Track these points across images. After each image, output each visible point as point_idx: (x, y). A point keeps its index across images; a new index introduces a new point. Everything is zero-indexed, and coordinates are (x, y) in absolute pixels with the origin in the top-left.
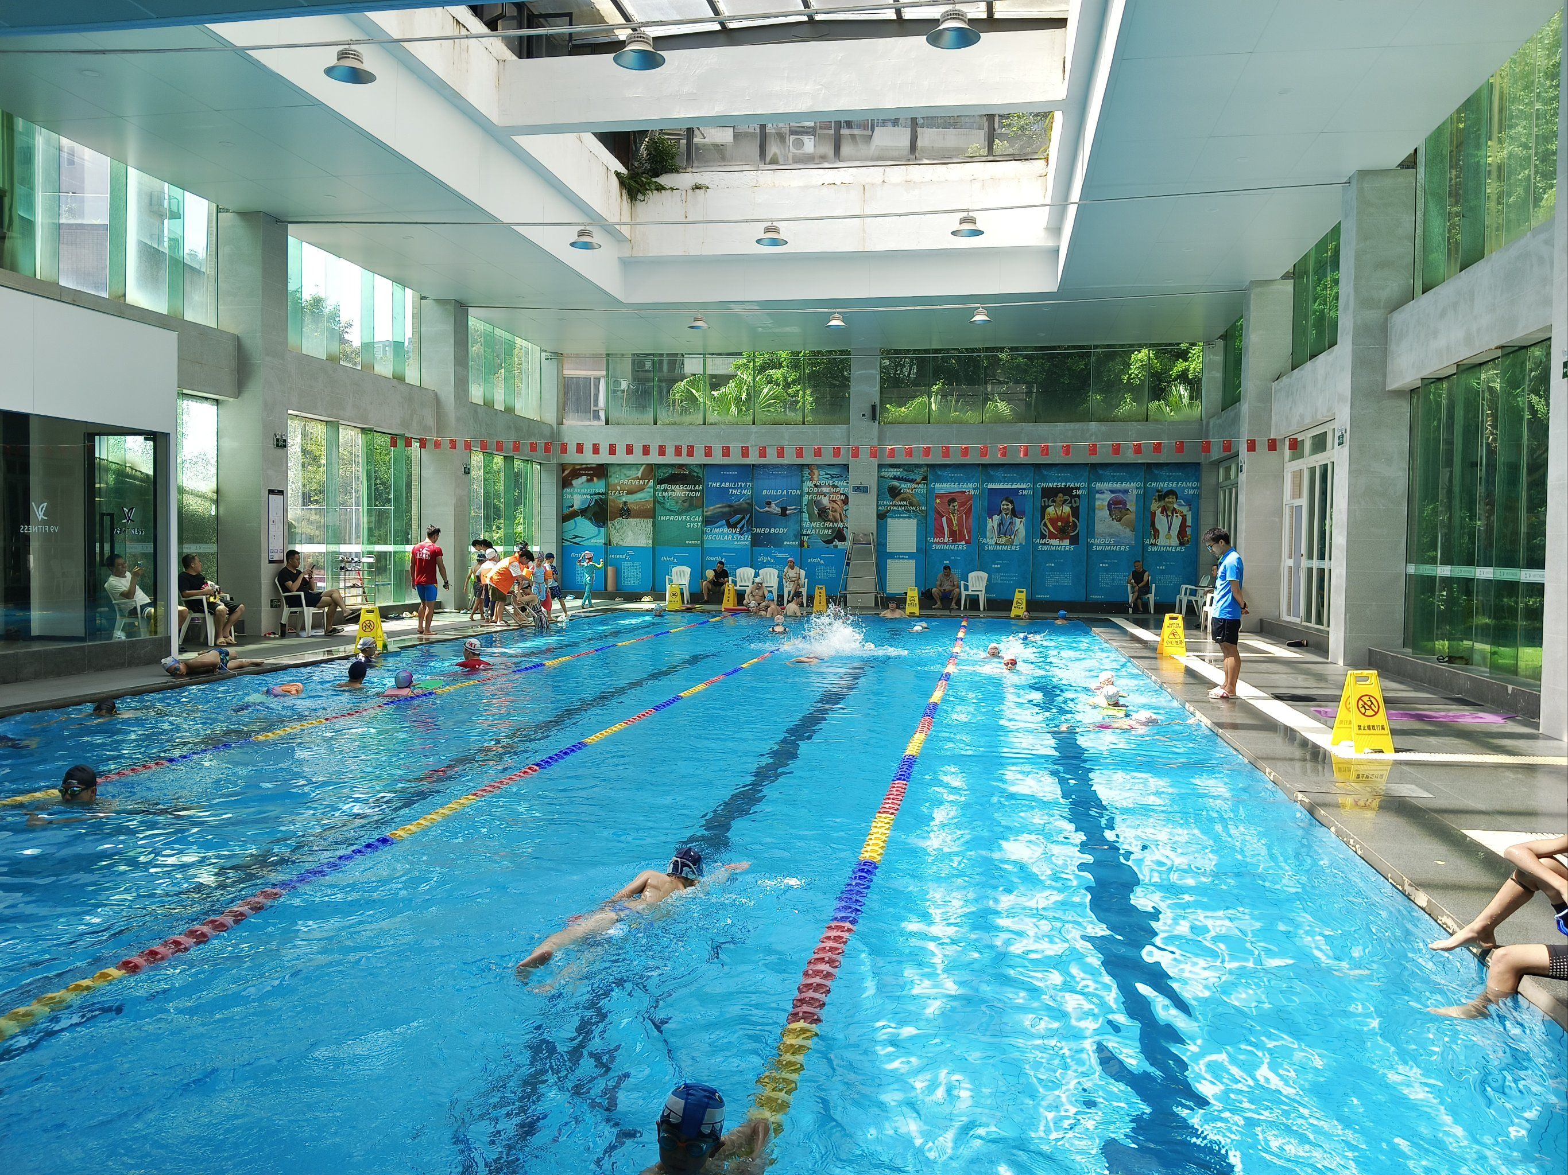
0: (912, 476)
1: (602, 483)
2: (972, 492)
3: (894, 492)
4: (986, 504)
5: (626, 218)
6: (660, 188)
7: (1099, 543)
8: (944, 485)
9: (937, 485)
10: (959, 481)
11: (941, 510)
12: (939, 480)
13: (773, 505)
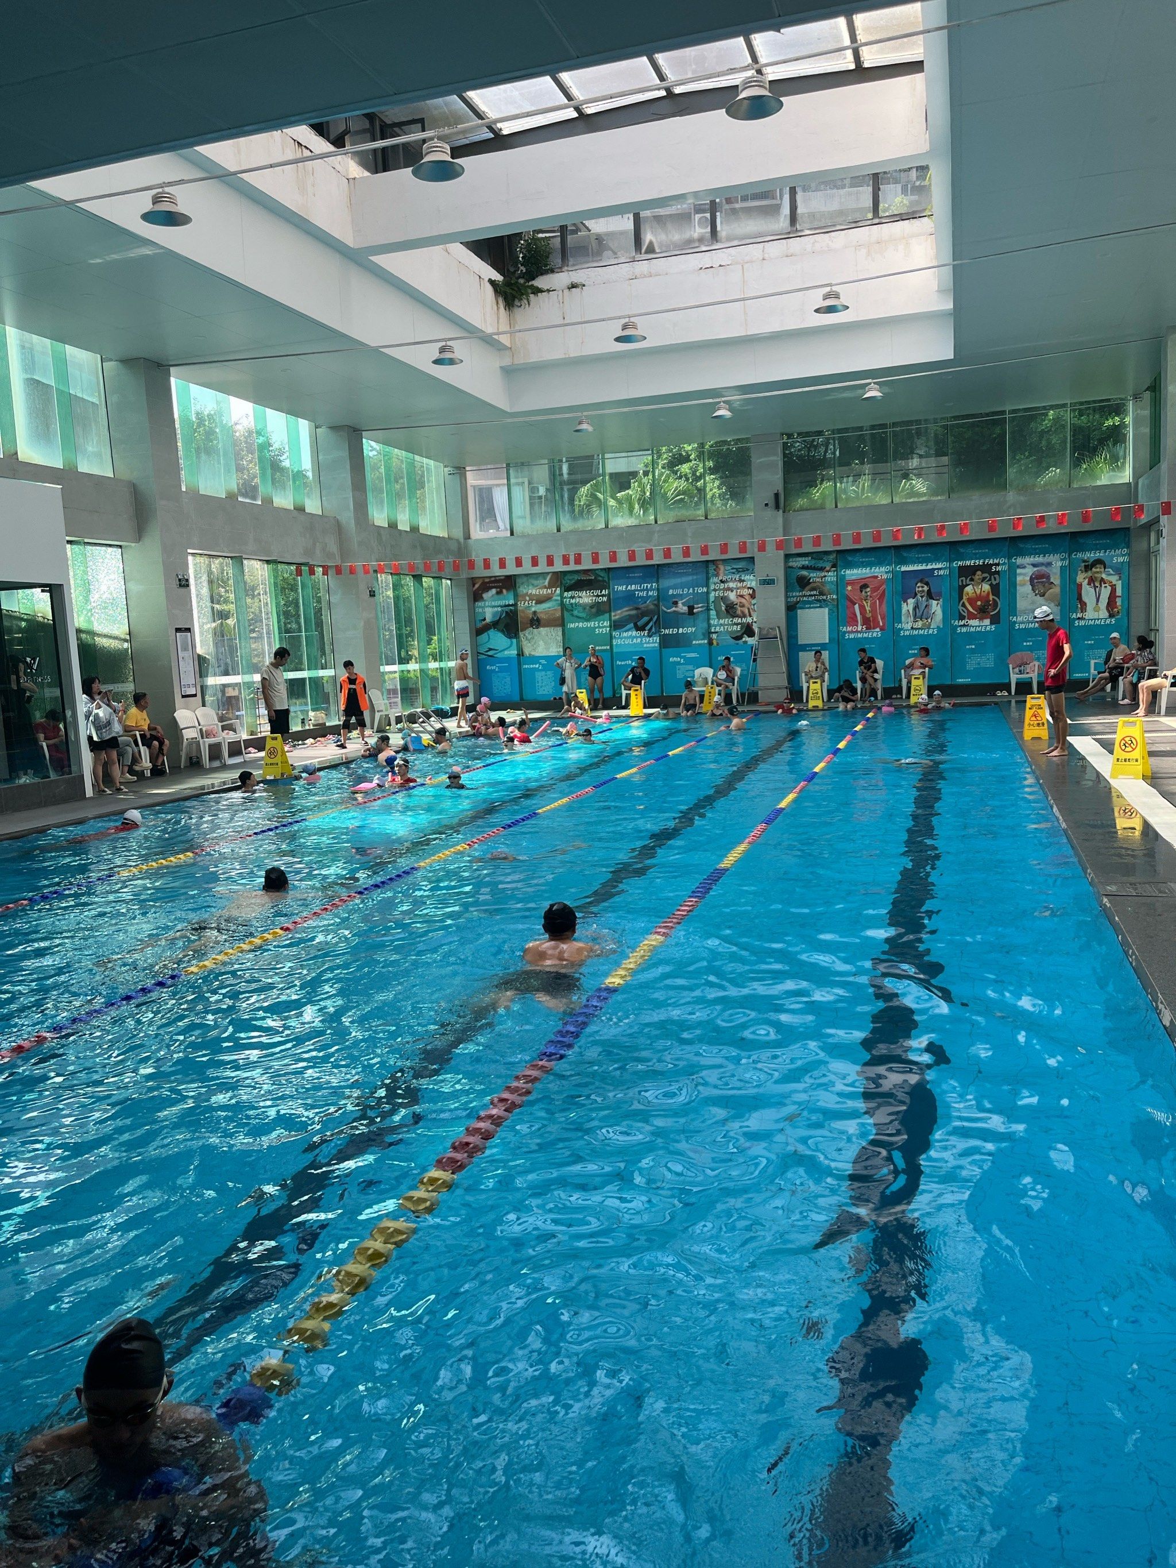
0: (820, 564)
1: (511, 595)
2: (885, 576)
3: (803, 583)
4: (900, 588)
5: (504, 327)
6: (537, 291)
7: (1021, 621)
8: (855, 571)
9: (848, 572)
10: (870, 565)
11: (854, 598)
12: (850, 565)
13: (680, 604)
